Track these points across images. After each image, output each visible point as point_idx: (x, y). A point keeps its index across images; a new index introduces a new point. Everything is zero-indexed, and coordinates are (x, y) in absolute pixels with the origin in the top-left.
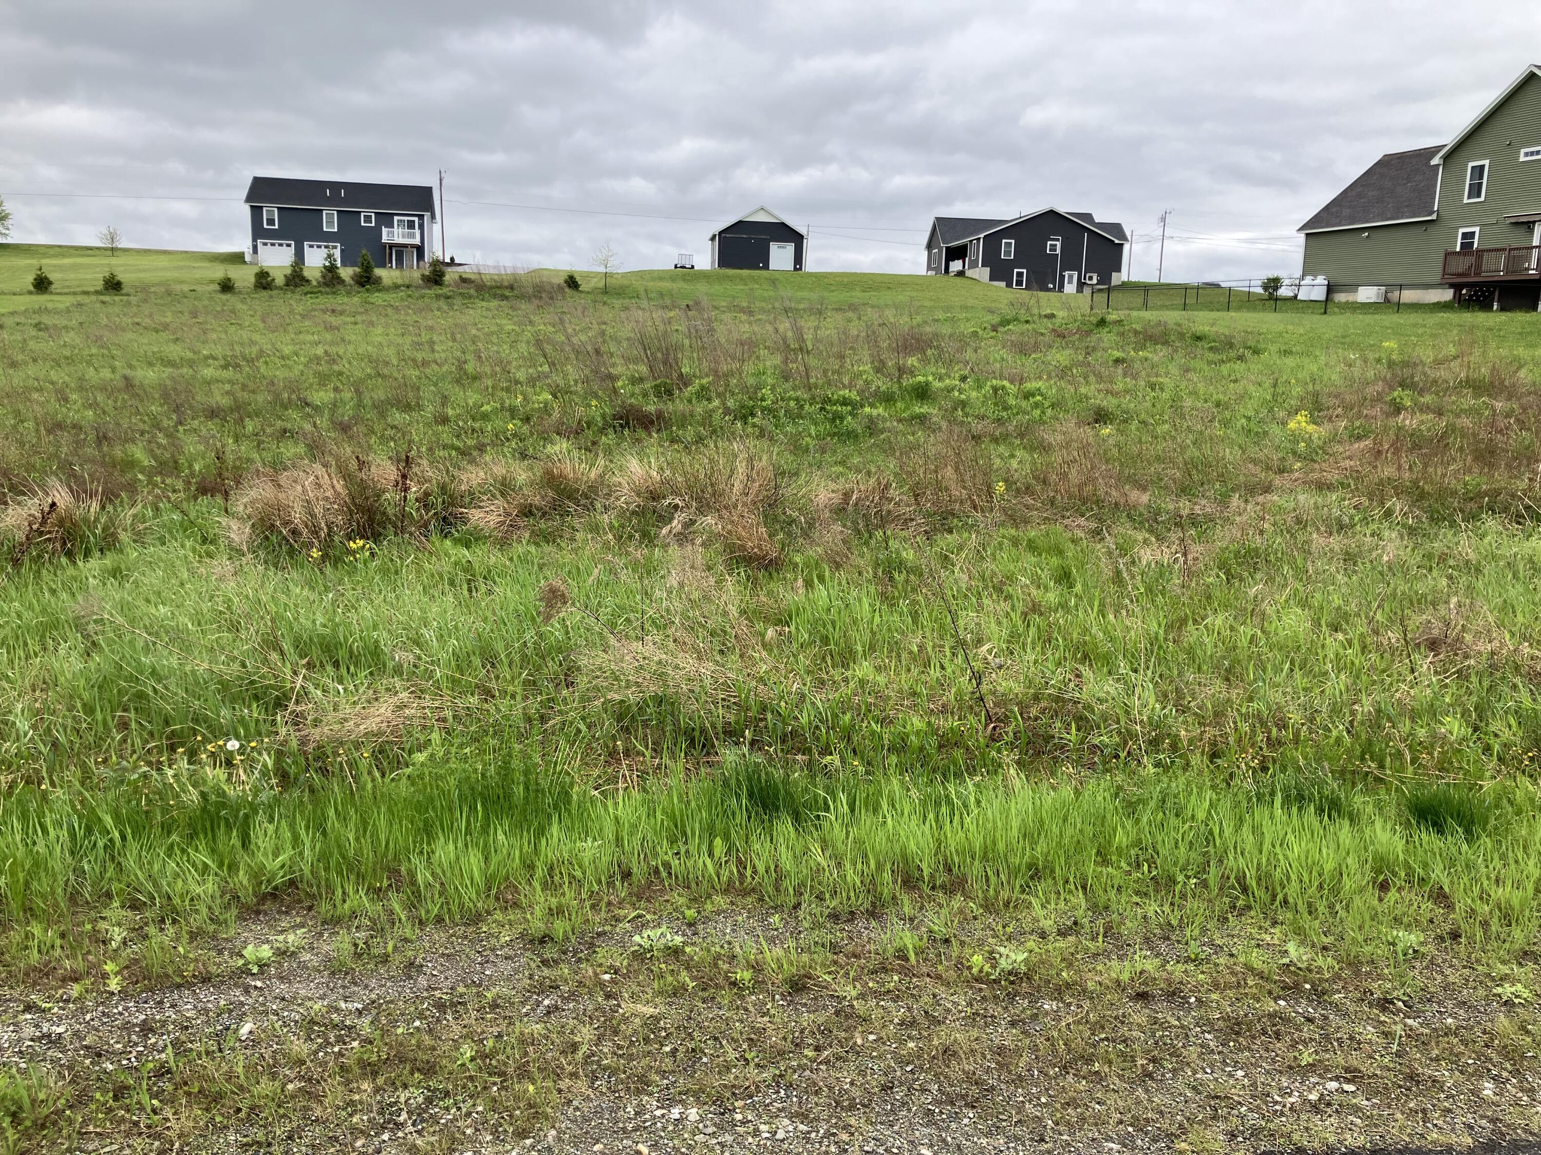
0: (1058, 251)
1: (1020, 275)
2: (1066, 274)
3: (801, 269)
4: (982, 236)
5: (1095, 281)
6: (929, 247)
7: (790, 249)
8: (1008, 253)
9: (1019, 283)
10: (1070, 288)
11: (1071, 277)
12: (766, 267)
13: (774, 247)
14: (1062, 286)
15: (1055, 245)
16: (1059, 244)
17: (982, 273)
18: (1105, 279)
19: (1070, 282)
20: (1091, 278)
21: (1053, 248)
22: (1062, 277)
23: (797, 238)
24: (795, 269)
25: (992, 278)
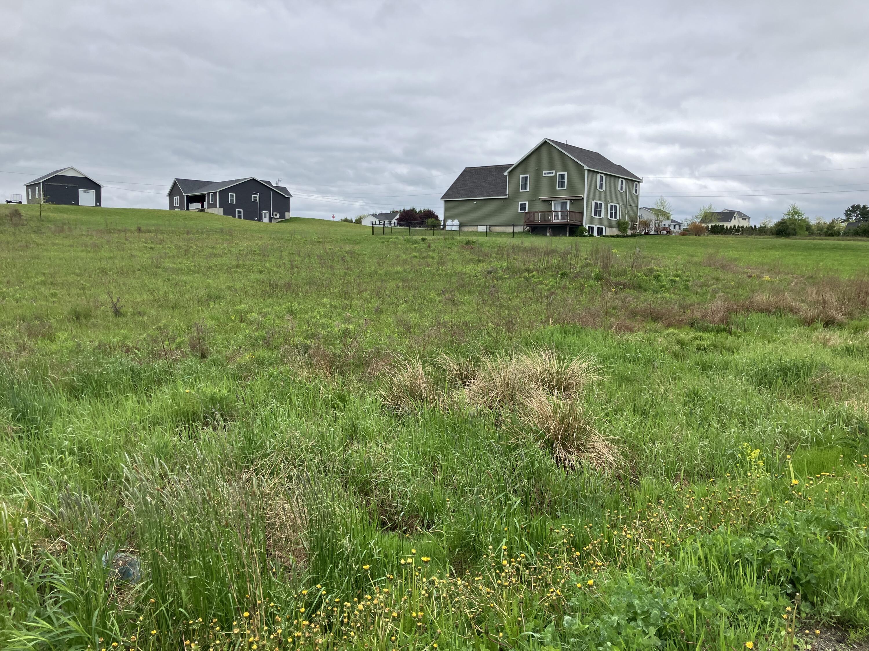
0: (258, 200)
1: (239, 212)
2: (263, 212)
3: (100, 205)
4: (218, 191)
5: (278, 217)
6: (171, 195)
7: (92, 193)
8: (232, 200)
9: (240, 217)
10: (266, 220)
11: (265, 214)
12: (77, 203)
13: (81, 193)
14: (261, 219)
15: (256, 197)
16: (258, 197)
17: (219, 211)
18: (282, 216)
19: (265, 217)
20: (276, 215)
21: (255, 199)
22: (261, 214)
23: (96, 187)
24: (97, 205)
25: (225, 214)
